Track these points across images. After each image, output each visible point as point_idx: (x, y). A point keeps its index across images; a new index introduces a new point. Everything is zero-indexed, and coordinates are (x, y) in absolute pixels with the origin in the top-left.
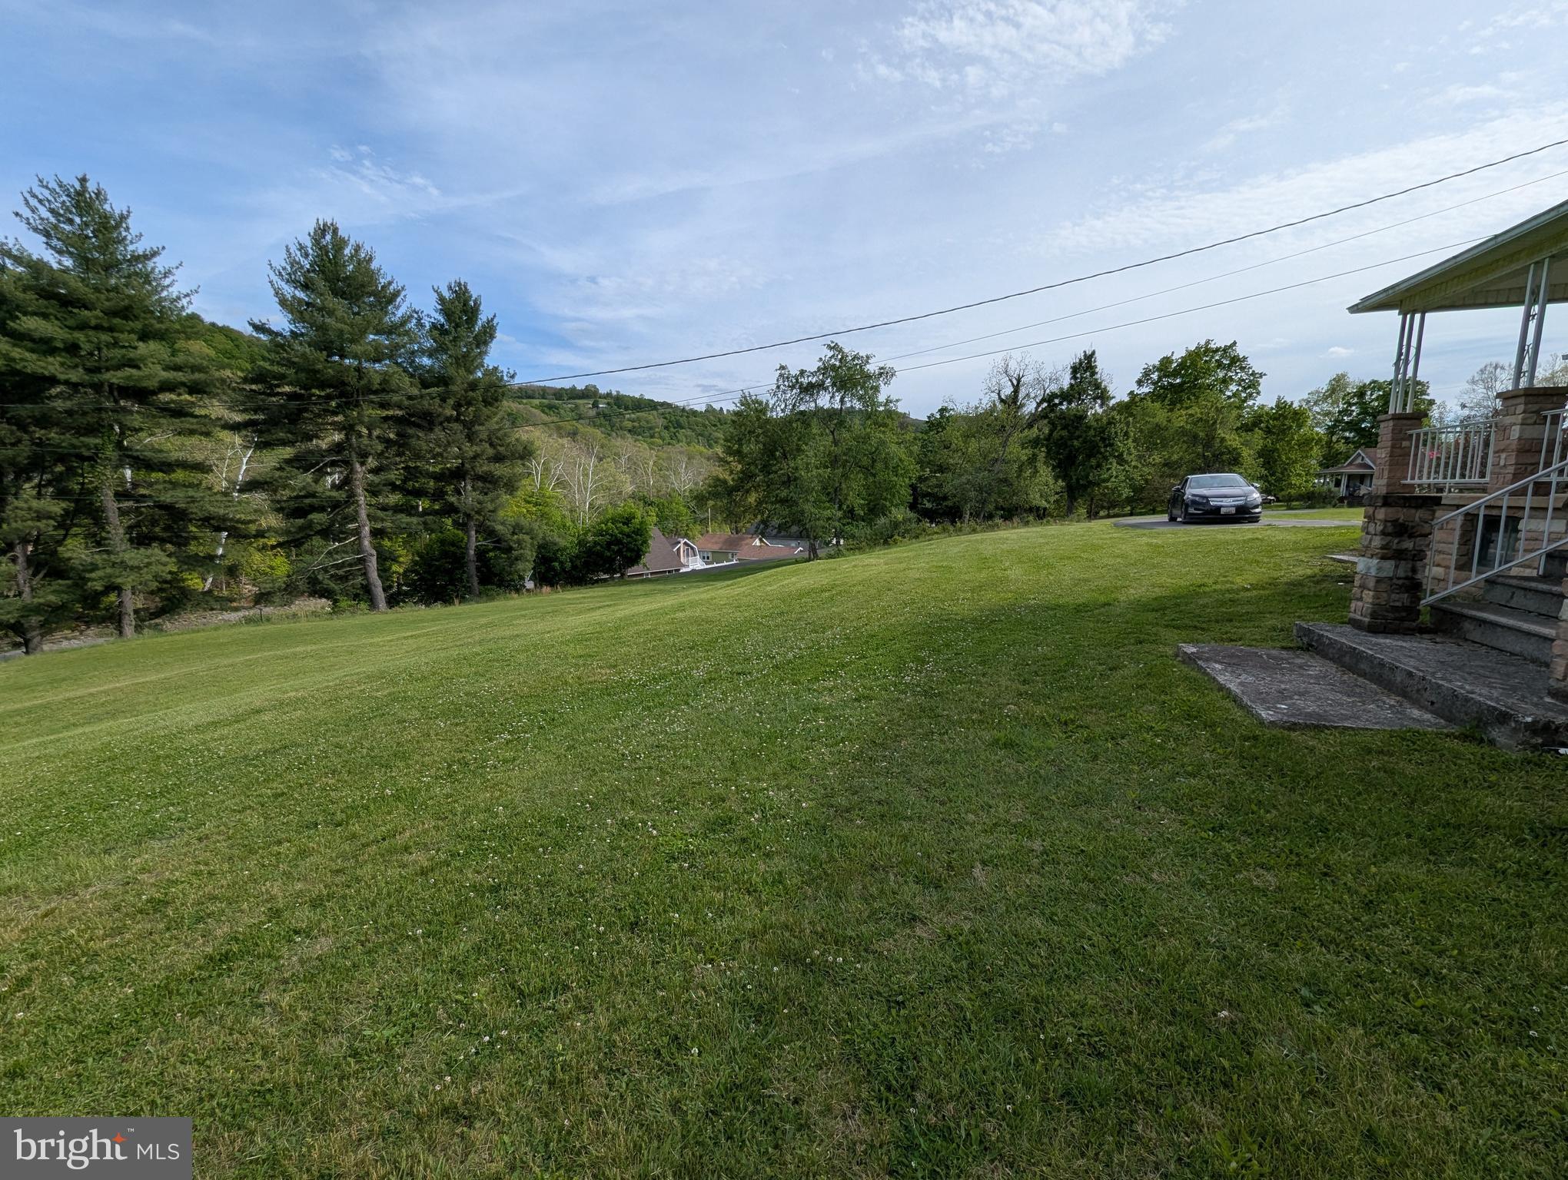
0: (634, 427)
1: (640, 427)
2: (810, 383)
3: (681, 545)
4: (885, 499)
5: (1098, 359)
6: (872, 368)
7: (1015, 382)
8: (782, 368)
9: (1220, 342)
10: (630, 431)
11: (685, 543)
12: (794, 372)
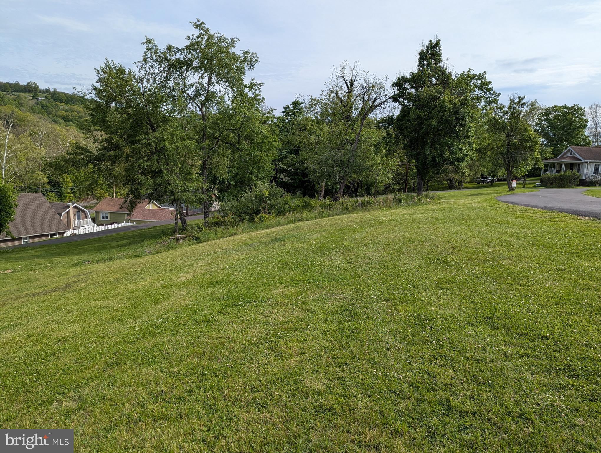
0: (67, 116)
1: (72, 116)
2: (178, 60)
3: (71, 208)
4: (251, 173)
5: (442, 49)
6: (237, 50)
7: (349, 86)
8: (149, 41)
9: (476, 72)
10: (63, 118)
11: (75, 207)
12: (162, 48)
